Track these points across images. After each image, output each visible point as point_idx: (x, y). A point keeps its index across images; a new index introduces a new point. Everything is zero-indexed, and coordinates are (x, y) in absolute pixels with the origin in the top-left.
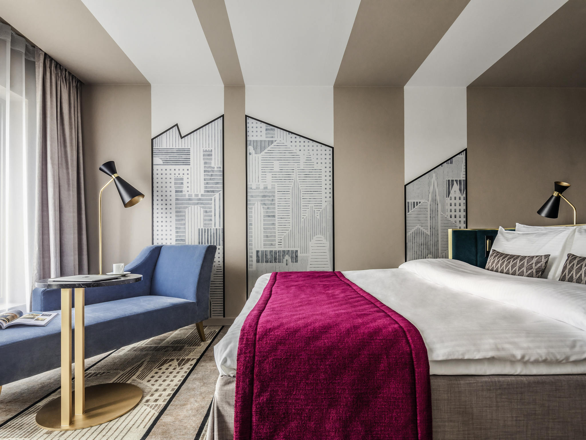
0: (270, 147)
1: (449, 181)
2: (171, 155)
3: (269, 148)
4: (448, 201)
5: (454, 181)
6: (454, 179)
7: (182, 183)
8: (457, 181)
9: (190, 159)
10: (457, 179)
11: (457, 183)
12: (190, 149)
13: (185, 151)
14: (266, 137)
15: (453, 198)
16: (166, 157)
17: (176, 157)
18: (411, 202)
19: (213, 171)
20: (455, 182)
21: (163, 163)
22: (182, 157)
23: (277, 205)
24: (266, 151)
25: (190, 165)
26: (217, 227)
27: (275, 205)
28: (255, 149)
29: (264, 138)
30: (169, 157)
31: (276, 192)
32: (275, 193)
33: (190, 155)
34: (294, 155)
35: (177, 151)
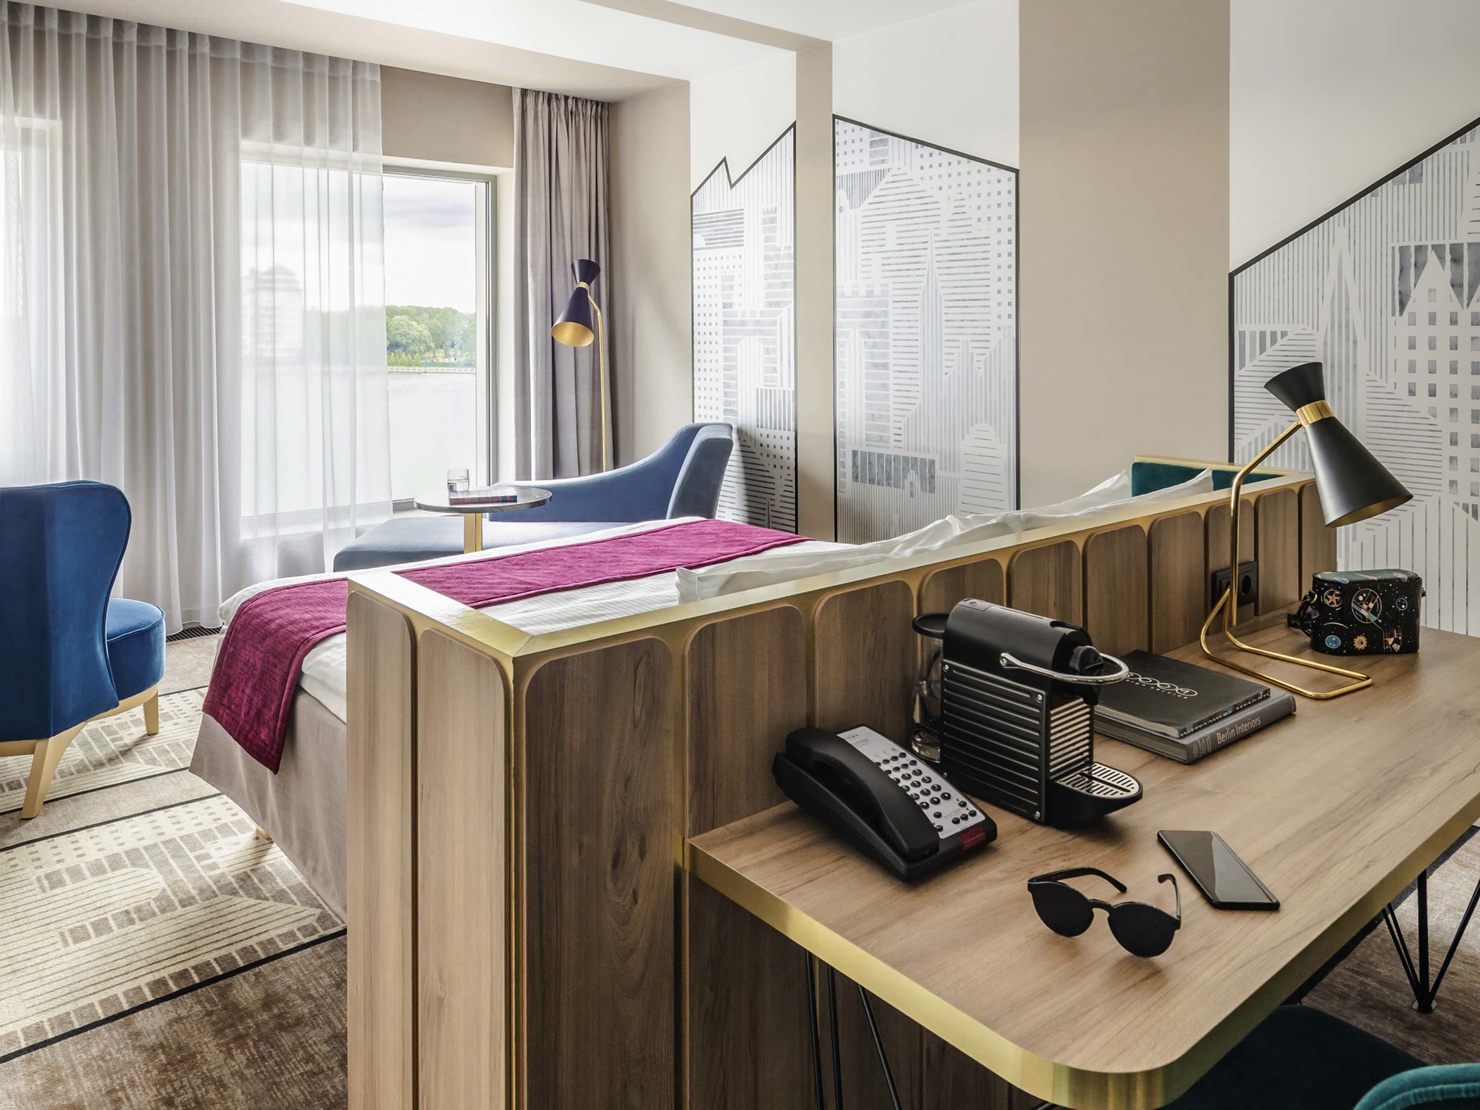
0: (879, 187)
1: (1403, 250)
2: (716, 226)
3: (876, 192)
4: (1399, 328)
5: (1430, 248)
6: (1429, 243)
7: (732, 287)
8: (1438, 249)
9: (742, 232)
10: (1441, 242)
11: (1441, 259)
12: (742, 210)
13: (736, 215)
14: (872, 163)
15: (1422, 319)
16: (710, 231)
17: (723, 229)
18: (1253, 334)
19: (778, 257)
20: (1432, 256)
21: (707, 244)
22: (732, 229)
23: (891, 337)
24: (870, 199)
25: (742, 245)
26: (786, 388)
27: (887, 338)
28: (850, 196)
29: (866, 167)
30: (715, 230)
31: (891, 305)
32: (887, 307)
33: (742, 223)
34: (927, 203)
35: (725, 216)
